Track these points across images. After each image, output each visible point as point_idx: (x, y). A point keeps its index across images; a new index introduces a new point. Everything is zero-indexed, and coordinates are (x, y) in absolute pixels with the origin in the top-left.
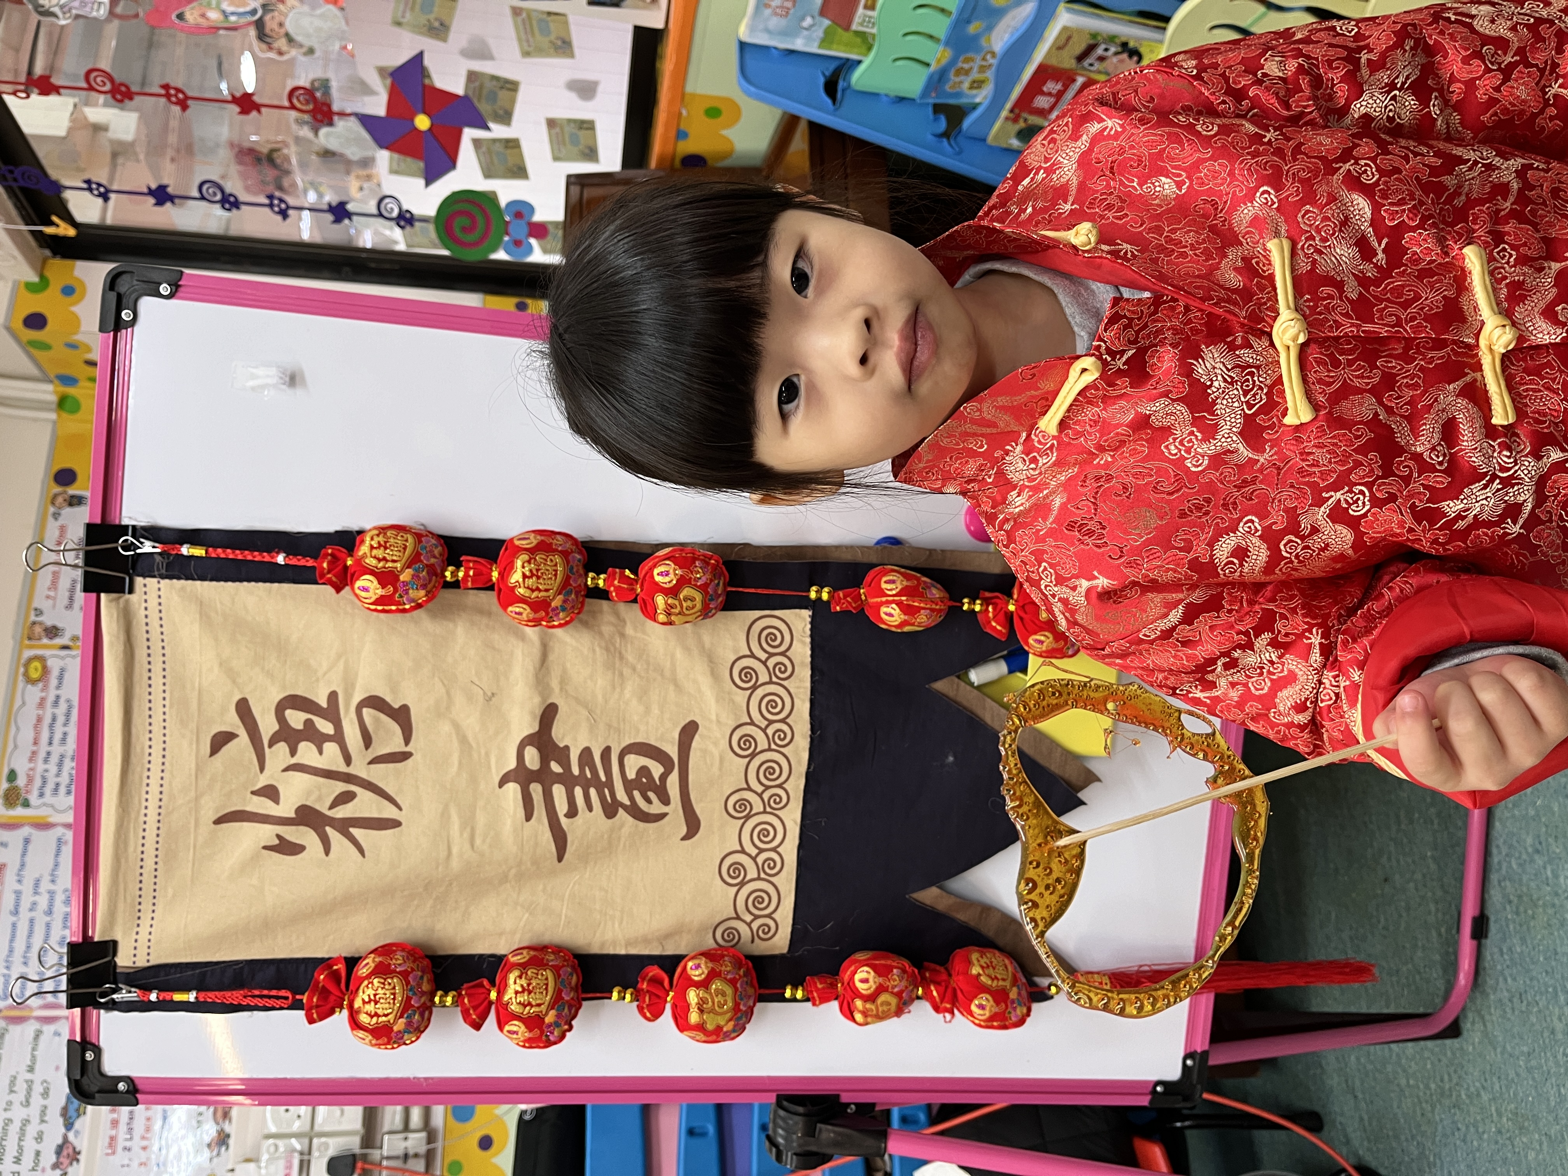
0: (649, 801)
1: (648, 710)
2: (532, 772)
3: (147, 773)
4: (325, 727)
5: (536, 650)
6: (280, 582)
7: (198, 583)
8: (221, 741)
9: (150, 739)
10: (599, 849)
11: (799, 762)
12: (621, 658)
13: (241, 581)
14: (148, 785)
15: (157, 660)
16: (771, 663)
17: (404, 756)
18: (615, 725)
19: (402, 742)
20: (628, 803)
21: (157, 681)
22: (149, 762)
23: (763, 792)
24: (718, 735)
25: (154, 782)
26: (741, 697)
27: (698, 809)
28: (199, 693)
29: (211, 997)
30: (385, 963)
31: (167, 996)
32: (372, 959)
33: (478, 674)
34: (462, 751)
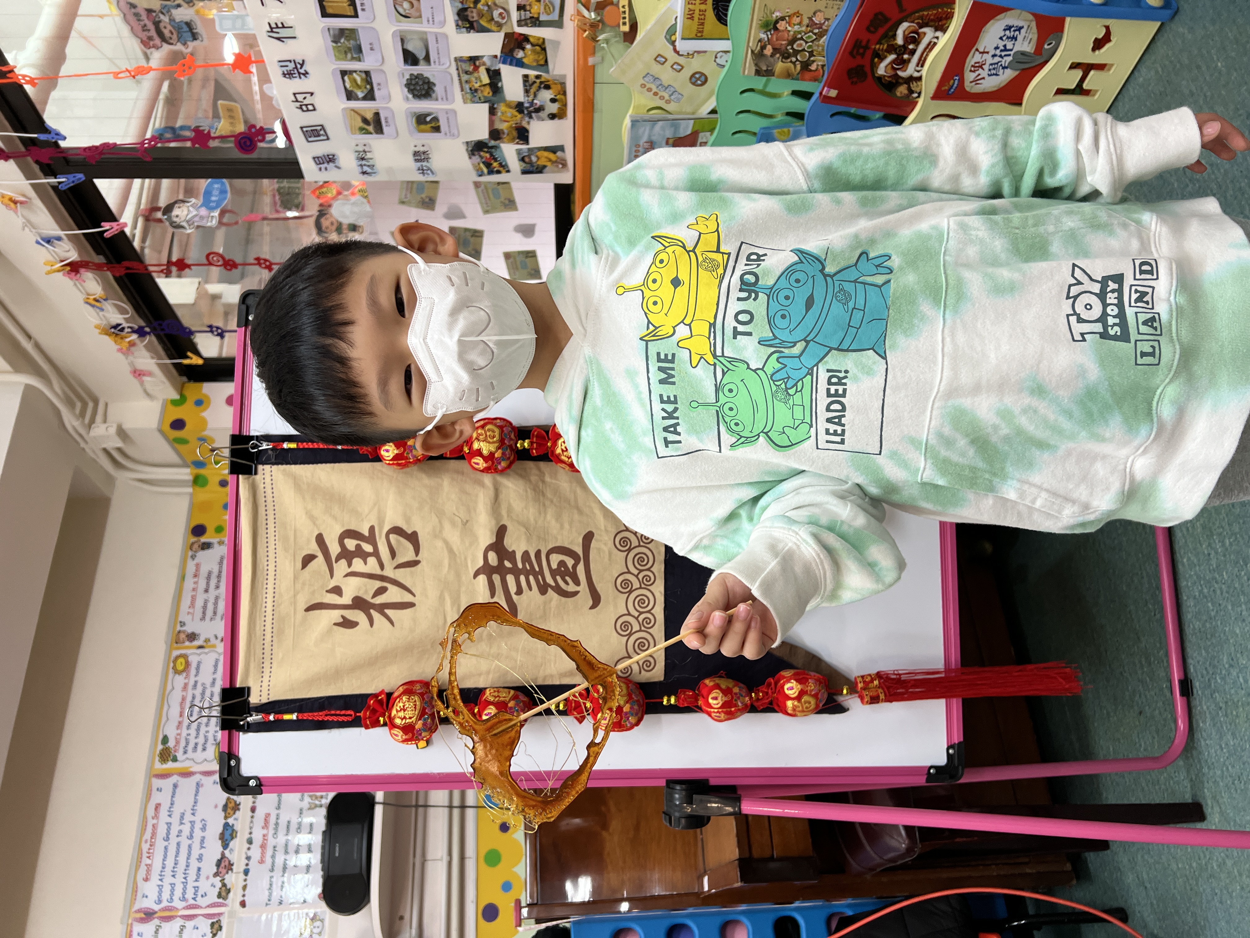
0: (567, 583)
1: (562, 527)
2: (493, 567)
3: (266, 582)
4: (368, 548)
5: (491, 492)
6: (339, 462)
7: (293, 466)
8: (308, 560)
11: (659, 553)
12: (544, 495)
13: (317, 463)
15: (271, 513)
17: (416, 563)
18: (542, 536)
19: (414, 554)
20: (554, 584)
21: (271, 526)
23: (638, 574)
24: (606, 538)
27: (599, 587)
28: (295, 531)
29: (306, 716)
30: (409, 688)
31: (279, 716)
32: (401, 689)
33: (457, 509)
34: (450, 558)
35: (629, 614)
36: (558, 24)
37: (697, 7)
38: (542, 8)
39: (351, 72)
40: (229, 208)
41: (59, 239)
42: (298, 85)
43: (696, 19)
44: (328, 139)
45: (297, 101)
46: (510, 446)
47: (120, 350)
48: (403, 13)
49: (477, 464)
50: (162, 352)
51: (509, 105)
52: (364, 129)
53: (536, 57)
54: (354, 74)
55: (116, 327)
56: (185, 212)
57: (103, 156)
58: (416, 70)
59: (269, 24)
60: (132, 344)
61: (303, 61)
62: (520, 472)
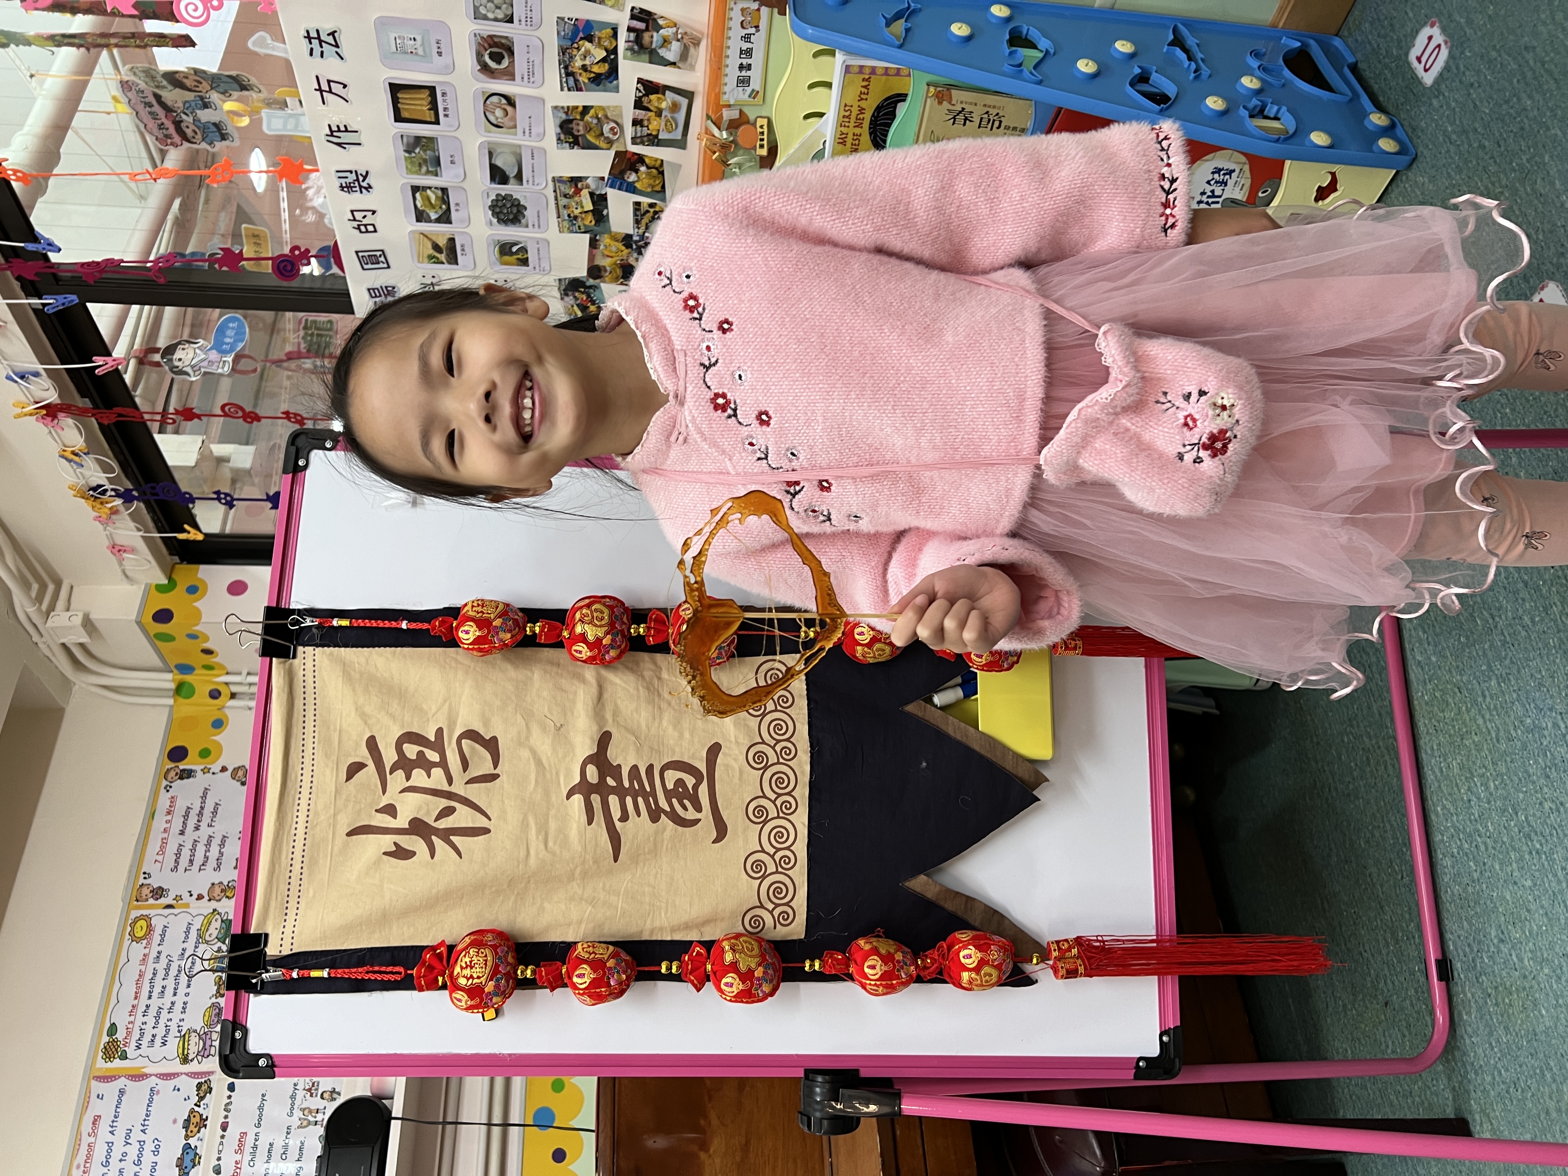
0: (685, 808)
1: (681, 736)
2: (592, 785)
4: (433, 756)
5: (594, 690)
6: (403, 646)
7: (343, 649)
8: (355, 769)
9: (302, 769)
10: (647, 850)
11: (803, 772)
12: (659, 695)
13: (374, 647)
15: (310, 708)
17: (493, 777)
18: (656, 747)
19: (492, 766)
20: (669, 810)
21: (310, 724)
22: (301, 786)
23: (776, 799)
24: (738, 753)
25: (304, 802)
26: (753, 723)
27: (725, 814)
28: (340, 732)
29: (340, 973)
30: (478, 939)
31: (305, 973)
32: (468, 940)
33: (550, 710)
34: (538, 772)
35: (763, 851)
36: (681, 144)
37: (851, 131)
38: (663, 123)
39: (425, 188)
40: (246, 352)
41: (36, 374)
42: (358, 200)
43: (849, 145)
44: (389, 267)
45: (355, 220)
46: (622, 631)
47: (97, 519)
48: (495, 122)
49: (580, 652)
50: (151, 525)
51: (614, 238)
52: (434, 257)
53: (651, 182)
54: (428, 191)
55: (94, 489)
56: (191, 355)
57: (105, 275)
58: (504, 189)
59: (329, 126)
60: (114, 511)
61: (367, 173)
62: (630, 665)
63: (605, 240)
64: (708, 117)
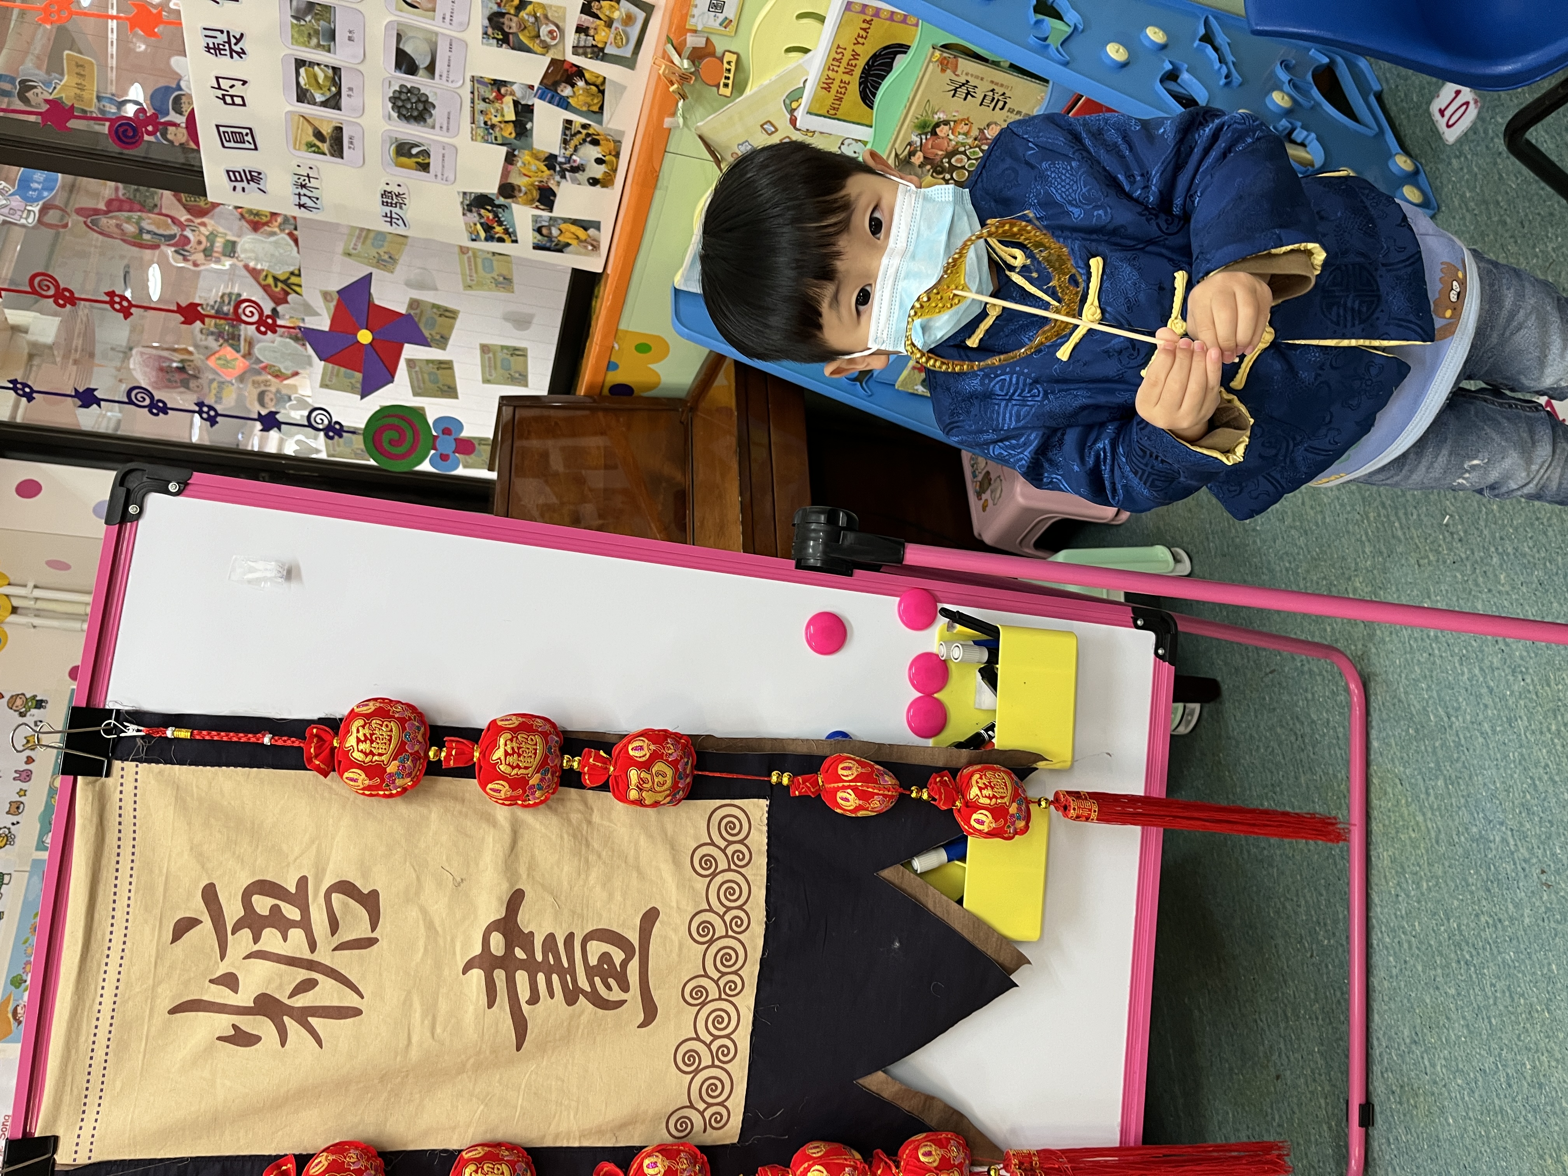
0: (609, 988)
1: (611, 897)
2: (496, 957)
4: (292, 913)
6: (259, 767)
7: (177, 767)
8: (185, 926)
9: (112, 925)
10: (558, 1036)
11: (754, 948)
12: (588, 845)
13: (220, 765)
14: (105, 972)
16: (729, 851)
17: (370, 942)
18: (579, 910)
19: (369, 927)
20: (589, 990)
22: (109, 948)
23: (719, 979)
24: (678, 922)
25: (113, 969)
26: (700, 884)
27: (657, 995)
28: (167, 878)
30: (339, 1159)
32: (324, 1157)
33: (448, 860)
34: (428, 937)
35: (698, 1039)
36: (630, 63)
38: (612, 36)
42: (226, 65)
44: (256, 149)
51: (535, 156)
52: (313, 145)
58: (410, 81)
61: (241, 33)
62: (554, 805)
63: (524, 157)
64: (669, 40)
